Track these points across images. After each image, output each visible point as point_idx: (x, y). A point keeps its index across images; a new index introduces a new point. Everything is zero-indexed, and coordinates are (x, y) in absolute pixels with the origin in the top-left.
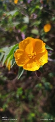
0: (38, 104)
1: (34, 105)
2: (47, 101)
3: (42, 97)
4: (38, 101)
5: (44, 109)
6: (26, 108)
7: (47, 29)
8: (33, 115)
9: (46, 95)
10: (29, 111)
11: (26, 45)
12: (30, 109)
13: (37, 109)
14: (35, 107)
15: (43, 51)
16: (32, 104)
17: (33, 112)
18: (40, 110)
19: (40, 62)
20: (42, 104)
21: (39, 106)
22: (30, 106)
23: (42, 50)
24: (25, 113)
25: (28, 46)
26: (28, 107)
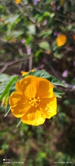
0: (50, 140)
1: (45, 142)
2: (62, 136)
3: (55, 131)
4: (51, 135)
5: (59, 147)
6: (34, 145)
7: (61, 41)
8: (43, 155)
9: (62, 128)
10: (38, 149)
11: (26, 85)
12: (40, 146)
13: (49, 146)
14: (47, 145)
15: (51, 96)
16: (42, 140)
17: (44, 151)
18: (53, 148)
19: (45, 112)
20: (55, 140)
21: (51, 143)
22: (40, 143)
23: (49, 93)
24: (33, 153)
25: (28, 88)
26: (36, 143)
